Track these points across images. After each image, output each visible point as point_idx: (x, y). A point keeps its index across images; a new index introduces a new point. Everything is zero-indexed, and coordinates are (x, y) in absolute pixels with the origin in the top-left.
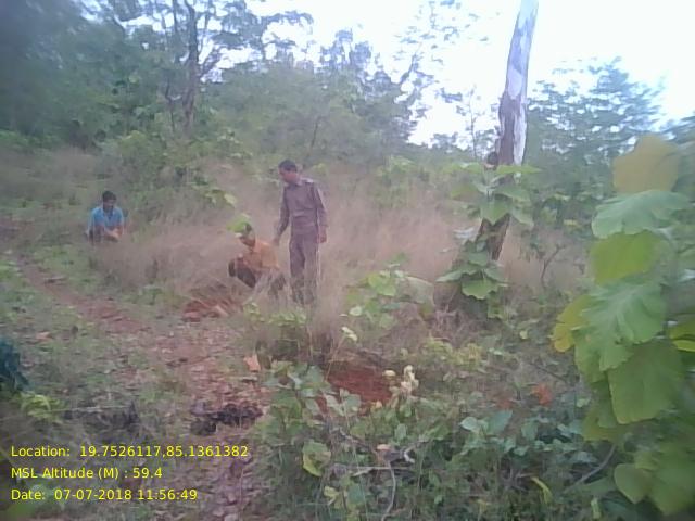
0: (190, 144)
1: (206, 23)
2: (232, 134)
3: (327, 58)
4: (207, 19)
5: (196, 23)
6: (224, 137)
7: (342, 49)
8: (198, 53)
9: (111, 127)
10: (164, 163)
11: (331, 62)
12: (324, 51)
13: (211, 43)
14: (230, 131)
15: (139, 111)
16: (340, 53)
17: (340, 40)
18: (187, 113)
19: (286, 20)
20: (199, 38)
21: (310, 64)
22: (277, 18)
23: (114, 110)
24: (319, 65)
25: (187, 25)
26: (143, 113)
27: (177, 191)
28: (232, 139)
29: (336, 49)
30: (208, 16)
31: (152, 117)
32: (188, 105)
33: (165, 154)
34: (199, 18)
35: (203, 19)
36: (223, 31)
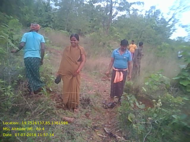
0: (107, 36)
1: (115, 4)
2: (118, 34)
3: (147, 14)
4: (115, 3)
5: (112, 4)
6: (116, 35)
7: (152, 11)
8: (112, 13)
9: (88, 31)
10: (100, 41)
11: (148, 15)
12: (147, 12)
13: (116, 10)
14: (118, 33)
15: (95, 27)
16: (151, 12)
17: (152, 9)
18: (108, 28)
19: (137, 4)
20: (113, 9)
21: (142, 15)
22: (134, 3)
23: (89, 27)
24: (145, 16)
25: (110, 5)
26: (96, 28)
27: (103, 48)
28: (118, 35)
29: (150, 11)
30: (116, 2)
31: (98, 29)
32: (108, 26)
33: (101, 39)
34: (113, 3)
35: (114, 3)
36: (119, 7)
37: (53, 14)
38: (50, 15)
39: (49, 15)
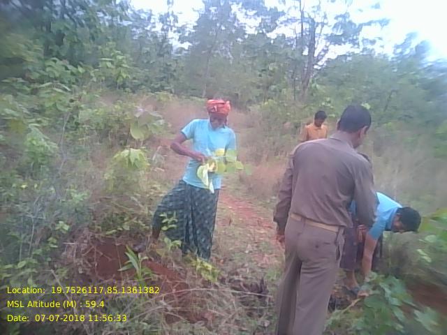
1: (321, 30)
2: (329, 102)
3: (399, 51)
4: (323, 26)
5: (315, 29)
6: (323, 104)
7: (411, 44)
8: (315, 49)
9: (256, 97)
10: (287, 119)
11: (401, 53)
12: (397, 47)
13: (324, 41)
14: (328, 99)
15: (273, 87)
16: (408, 47)
17: (410, 38)
18: (304, 88)
20: (316, 39)
22: (369, 24)
23: (259, 87)
24: (393, 56)
25: (309, 31)
26: (275, 89)
28: (329, 105)
31: (280, 91)
32: (305, 83)
34: (317, 26)
35: (320, 26)
36: (332, 34)
37: (176, 60)
38: (169, 64)
39: (167, 65)
